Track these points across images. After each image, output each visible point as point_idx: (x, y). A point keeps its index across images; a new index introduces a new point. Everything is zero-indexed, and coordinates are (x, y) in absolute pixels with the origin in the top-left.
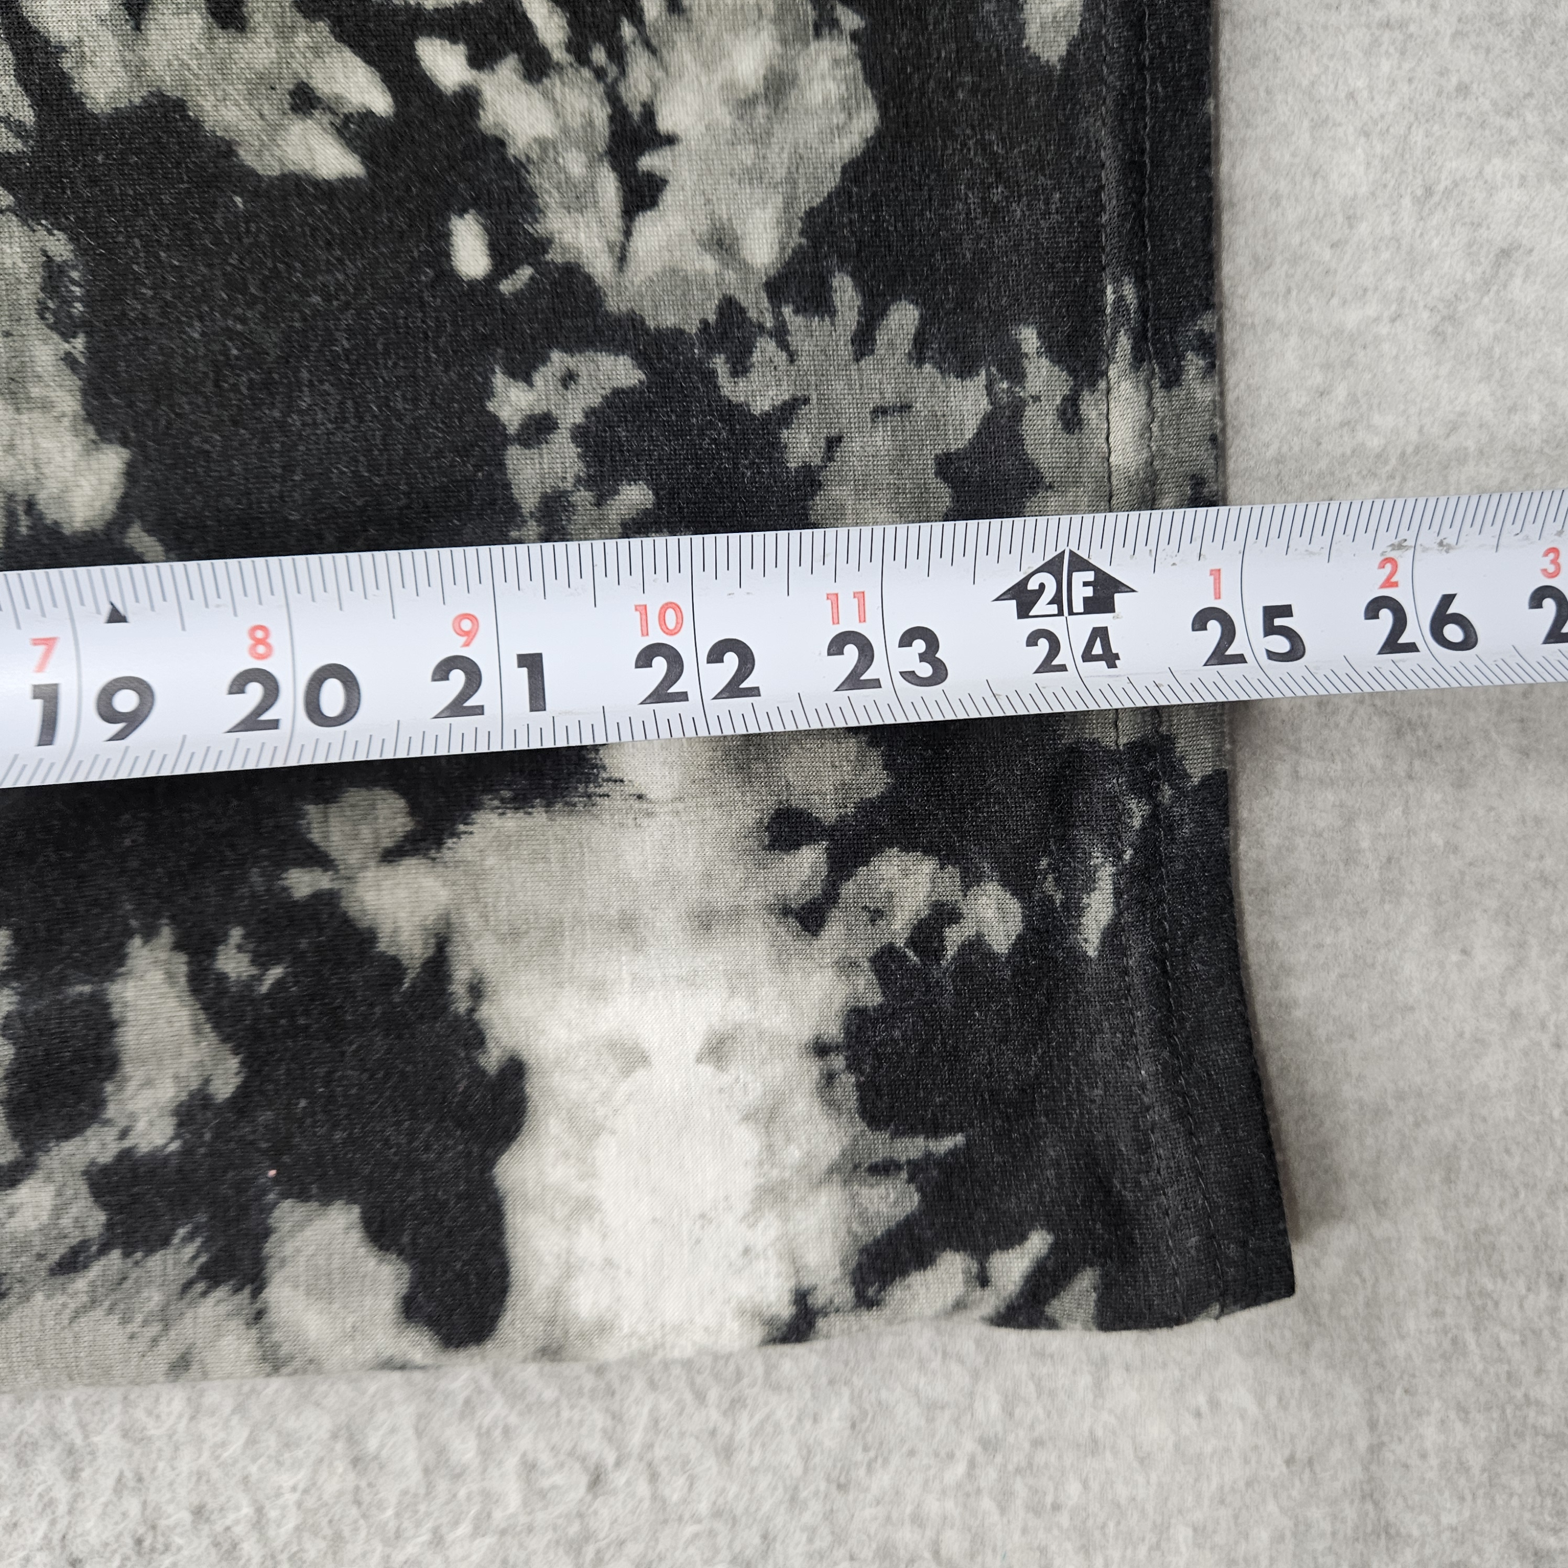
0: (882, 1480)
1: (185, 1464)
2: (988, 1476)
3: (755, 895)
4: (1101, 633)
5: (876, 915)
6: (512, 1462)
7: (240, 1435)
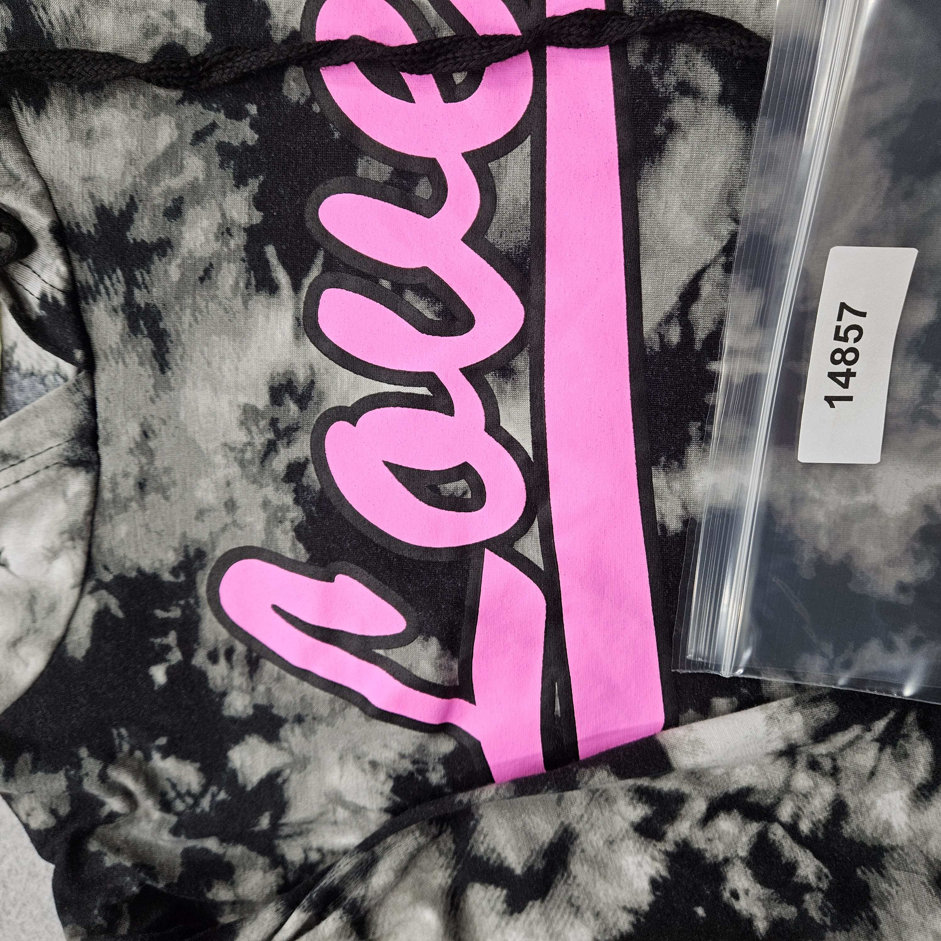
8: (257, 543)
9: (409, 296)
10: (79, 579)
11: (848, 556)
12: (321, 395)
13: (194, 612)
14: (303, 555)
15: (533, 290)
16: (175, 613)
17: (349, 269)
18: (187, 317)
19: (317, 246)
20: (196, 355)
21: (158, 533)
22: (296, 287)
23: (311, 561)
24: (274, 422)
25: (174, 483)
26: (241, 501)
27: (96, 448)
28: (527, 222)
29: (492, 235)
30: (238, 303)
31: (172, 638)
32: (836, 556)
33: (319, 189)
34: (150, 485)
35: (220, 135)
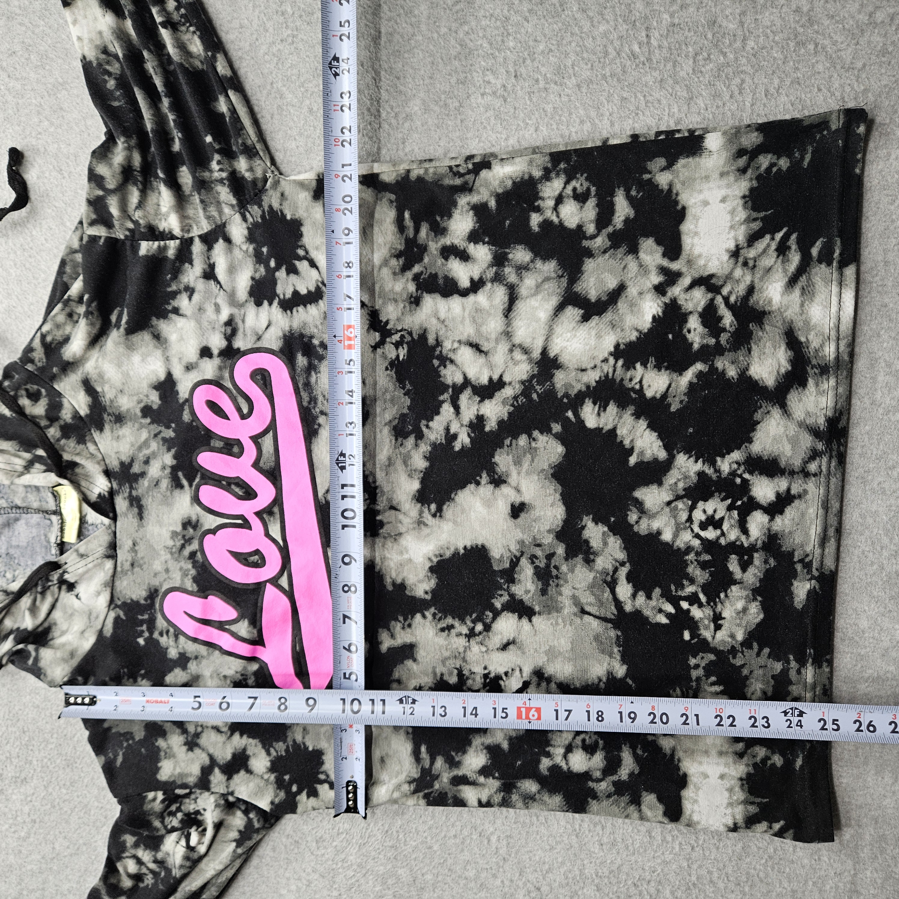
0: (748, 860)
1: (621, 831)
2: (770, 863)
3: (730, 750)
4: (800, 721)
5: (754, 757)
6: (677, 842)
7: (631, 829)
8: (177, 585)
9: (233, 487)
10: (108, 603)
11: (403, 580)
12: (202, 525)
13: (154, 616)
14: (195, 588)
15: (278, 484)
16: (146, 617)
17: (210, 479)
18: (150, 500)
19: (198, 471)
20: (153, 513)
21: (139, 584)
22: (191, 485)
23: (198, 591)
24: (184, 536)
25: (145, 563)
26: (171, 568)
27: (116, 551)
28: (273, 459)
29: (261, 464)
30: (169, 493)
31: (144, 627)
32: (399, 581)
33: (197, 451)
34: (136, 564)
35: (163, 435)
